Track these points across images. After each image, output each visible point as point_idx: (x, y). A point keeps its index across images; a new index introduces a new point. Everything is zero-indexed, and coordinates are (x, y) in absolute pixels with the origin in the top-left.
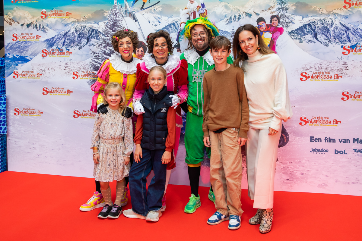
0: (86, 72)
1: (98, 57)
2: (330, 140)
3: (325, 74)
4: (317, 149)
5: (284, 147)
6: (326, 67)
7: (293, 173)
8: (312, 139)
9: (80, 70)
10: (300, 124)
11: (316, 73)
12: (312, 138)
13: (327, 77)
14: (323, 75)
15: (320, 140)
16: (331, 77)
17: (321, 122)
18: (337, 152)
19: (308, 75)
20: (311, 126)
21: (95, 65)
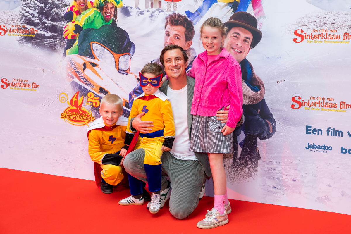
0: (16, 26)
1: (29, 5)
2: (334, 132)
3: (329, 33)
4: (316, 146)
5: (270, 139)
6: (331, 22)
7: (281, 178)
8: (308, 130)
9: (8, 23)
10: (293, 106)
11: (316, 31)
12: (309, 128)
13: (332, 36)
14: (327, 34)
15: (320, 132)
16: (338, 37)
17: (323, 106)
18: (344, 151)
19: (305, 34)
20: (307, 111)
21: (27, 16)
